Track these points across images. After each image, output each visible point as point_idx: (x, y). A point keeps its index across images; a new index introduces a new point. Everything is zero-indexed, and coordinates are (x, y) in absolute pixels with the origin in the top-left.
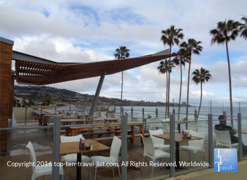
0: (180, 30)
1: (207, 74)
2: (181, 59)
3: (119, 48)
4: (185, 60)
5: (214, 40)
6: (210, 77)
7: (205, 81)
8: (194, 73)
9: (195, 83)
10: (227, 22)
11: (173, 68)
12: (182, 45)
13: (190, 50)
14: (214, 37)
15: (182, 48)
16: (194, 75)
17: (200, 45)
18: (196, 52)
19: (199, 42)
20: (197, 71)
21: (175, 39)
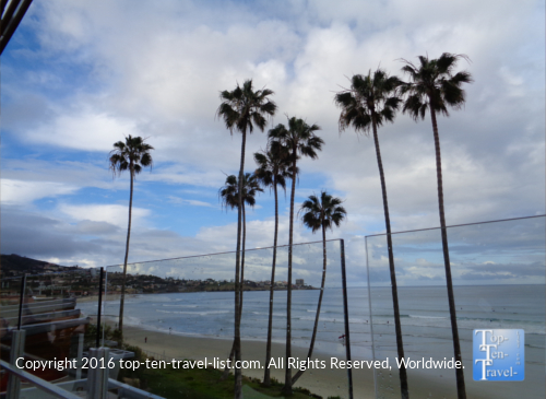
0: (266, 93)
1: (337, 206)
2: (276, 170)
3: (124, 142)
4: (285, 174)
5: (347, 118)
6: (343, 214)
7: (333, 224)
8: (307, 205)
9: (311, 230)
10: (372, 77)
11: (257, 193)
12: (274, 133)
13: (293, 144)
14: (345, 112)
15: (276, 139)
16: (306, 211)
17: (316, 133)
18: (309, 152)
19: (315, 128)
20: (314, 199)
21: (255, 114)
